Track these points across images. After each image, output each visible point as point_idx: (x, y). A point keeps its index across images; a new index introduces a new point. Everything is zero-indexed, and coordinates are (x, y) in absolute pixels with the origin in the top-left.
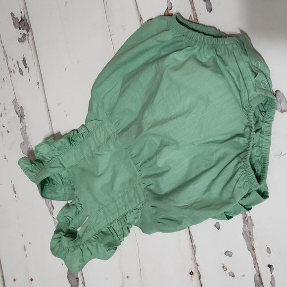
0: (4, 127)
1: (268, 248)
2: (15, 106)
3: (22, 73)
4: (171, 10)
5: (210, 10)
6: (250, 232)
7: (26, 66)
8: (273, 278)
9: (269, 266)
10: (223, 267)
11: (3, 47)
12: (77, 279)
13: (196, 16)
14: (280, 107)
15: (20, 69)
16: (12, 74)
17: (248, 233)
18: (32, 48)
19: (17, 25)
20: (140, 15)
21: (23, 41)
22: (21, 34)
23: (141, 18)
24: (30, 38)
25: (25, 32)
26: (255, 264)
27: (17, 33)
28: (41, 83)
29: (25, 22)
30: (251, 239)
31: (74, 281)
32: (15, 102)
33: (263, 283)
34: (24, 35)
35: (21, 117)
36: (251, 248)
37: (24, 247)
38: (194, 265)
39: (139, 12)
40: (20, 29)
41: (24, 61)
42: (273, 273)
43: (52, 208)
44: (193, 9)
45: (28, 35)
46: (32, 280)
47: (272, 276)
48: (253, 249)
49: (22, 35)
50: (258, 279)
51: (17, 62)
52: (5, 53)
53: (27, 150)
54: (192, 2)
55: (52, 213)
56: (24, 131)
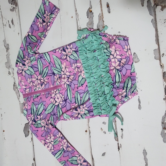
2: (4, 43)
3: (10, 27)
5: (110, 12)
7: (13, 24)
8: (122, 134)
9: (122, 129)
10: (101, 129)
11: (1, 12)
12: (29, 132)
13: (103, 14)
14: (135, 60)
15: (9, 25)
16: (5, 26)
18: (17, 15)
19: (10, 2)
20: (76, 9)
21: (13, 11)
22: (12, 7)
23: (76, 10)
24: (17, 10)
25: (14, 6)
27: (10, 6)
28: (20, 33)
29: (15, 1)
31: (27, 133)
32: (5, 41)
33: (118, 137)
34: (14, 8)
35: (7, 49)
37: (2, 115)
39: (75, 7)
40: (12, 4)
41: (12, 21)
43: (19, 96)
44: (102, 10)
45: (16, 8)
46: (4, 131)
47: (122, 133)
48: (116, 122)
49: (12, 8)
51: (8, 21)
52: (1, 15)
53: (8, 66)
54: (101, 7)
55: (19, 99)
56: (8, 56)
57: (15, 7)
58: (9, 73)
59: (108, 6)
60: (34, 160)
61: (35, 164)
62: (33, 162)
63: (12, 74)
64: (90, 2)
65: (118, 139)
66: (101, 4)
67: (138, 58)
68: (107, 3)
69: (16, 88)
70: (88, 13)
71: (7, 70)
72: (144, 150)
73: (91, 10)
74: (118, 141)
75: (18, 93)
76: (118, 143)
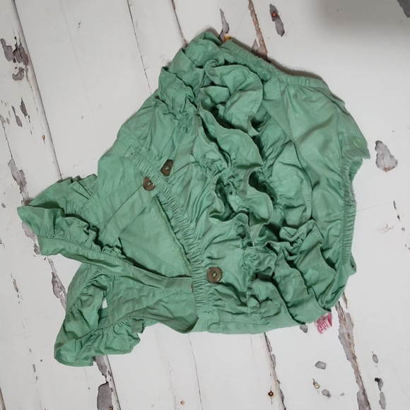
1: (374, 355)
2: (12, 170)
3: (20, 124)
4: (227, 33)
5: (282, 33)
6: (349, 335)
7: (25, 114)
8: (382, 396)
9: (377, 380)
10: (314, 384)
12: (111, 408)
13: (263, 41)
15: (17, 117)
16: (6, 125)
17: (346, 336)
18: (33, 88)
19: (10, 56)
20: (185, 40)
21: (20, 79)
22: (16, 68)
24: (30, 74)
25: (22, 65)
26: (357, 378)
27: (11, 67)
28: (48, 137)
29: (22, 51)
30: (350, 344)
32: (12, 164)
33: (369, 404)
34: (21, 70)
35: (22, 184)
36: (351, 357)
37: (34, 366)
39: (182, 36)
40: (15, 61)
41: (23, 107)
42: (382, 389)
44: (259, 31)
45: (27, 70)
47: (382, 393)
48: (354, 358)
49: (17, 71)
50: (363, 398)
51: (13, 107)
54: (256, 22)
57: (24, 67)
59: (275, 15)
64: (222, 13)
66: (253, 13)
67: (392, 157)
68: (272, 7)
69: (61, 288)
71: (31, 242)
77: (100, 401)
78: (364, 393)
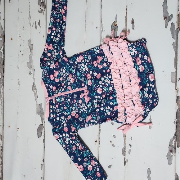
0: (21, 51)
1: (131, 137)
2: (29, 43)
3: (36, 28)
5: (133, 29)
7: (39, 26)
8: (130, 150)
9: (130, 145)
10: (111, 142)
11: (30, 12)
12: (42, 133)
15: (36, 26)
16: (31, 27)
18: (45, 19)
19: (39, 4)
20: (102, 20)
21: (41, 13)
23: (102, 22)
24: (45, 12)
25: (43, 8)
26: (124, 143)
27: (39, 8)
29: (44, 3)
31: (40, 134)
32: (29, 41)
33: (125, 151)
34: (42, 10)
35: (31, 49)
36: (124, 136)
37: (18, 112)
38: (98, 138)
39: (101, 18)
40: (41, 6)
41: (39, 23)
42: (131, 148)
43: (37, 97)
44: (126, 25)
45: (44, 11)
46: (18, 129)
48: (125, 137)
49: (41, 10)
50: (124, 149)
51: (35, 22)
52: (30, 15)
53: (30, 66)
54: (126, 22)
55: (36, 100)
56: (31, 57)
57: (43, 9)
58: (30, 73)
59: (133, 22)
60: (43, 161)
61: (44, 165)
62: (42, 162)
63: (32, 75)
64: (116, 15)
65: (125, 154)
66: (126, 19)
68: (133, 19)
69: (35, 89)
70: (113, 27)
71: (29, 70)
72: (149, 169)
73: (116, 23)
74: (125, 156)
75: (36, 94)
76: (125, 158)
77: (38, 130)
78: (125, 148)
